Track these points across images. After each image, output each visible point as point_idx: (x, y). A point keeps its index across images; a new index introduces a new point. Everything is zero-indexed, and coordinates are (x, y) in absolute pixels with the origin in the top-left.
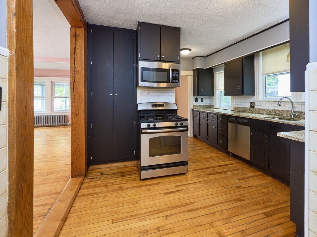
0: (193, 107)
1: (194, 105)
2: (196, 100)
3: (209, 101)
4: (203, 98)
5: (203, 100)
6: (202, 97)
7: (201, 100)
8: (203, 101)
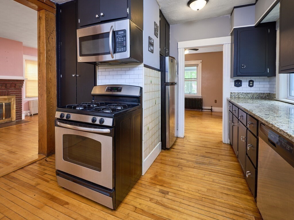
0: (231, 96)
1: (233, 92)
2: (238, 83)
3: (268, 86)
4: (253, 81)
5: (253, 84)
6: (252, 78)
7: (249, 84)
8: (252, 86)
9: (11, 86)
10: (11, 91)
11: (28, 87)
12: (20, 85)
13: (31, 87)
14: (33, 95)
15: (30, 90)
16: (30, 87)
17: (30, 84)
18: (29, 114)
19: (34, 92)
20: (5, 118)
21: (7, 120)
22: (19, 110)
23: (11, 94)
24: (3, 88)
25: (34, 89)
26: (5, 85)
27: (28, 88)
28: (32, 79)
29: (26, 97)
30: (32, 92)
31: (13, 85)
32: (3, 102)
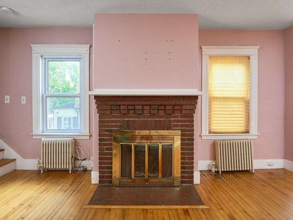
9: (173, 110)
10: (174, 121)
11: (214, 111)
12: (191, 107)
13: (220, 113)
14: (224, 128)
15: (218, 119)
16: (218, 113)
17: (217, 106)
18: (214, 170)
19: (225, 122)
20: (162, 177)
21: (165, 180)
22: (188, 163)
23: (174, 126)
24: (162, 113)
25: (225, 116)
26: (163, 108)
27: (215, 114)
28: (221, 96)
29: (210, 133)
30: (222, 122)
31: (178, 108)
32: (158, 141)
